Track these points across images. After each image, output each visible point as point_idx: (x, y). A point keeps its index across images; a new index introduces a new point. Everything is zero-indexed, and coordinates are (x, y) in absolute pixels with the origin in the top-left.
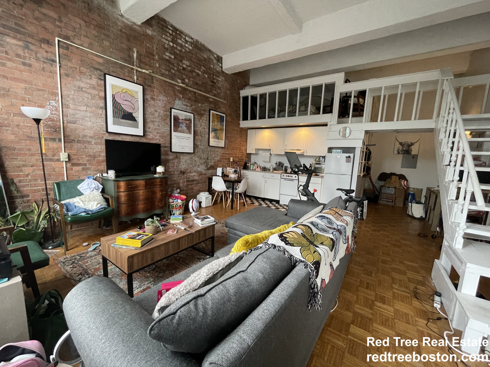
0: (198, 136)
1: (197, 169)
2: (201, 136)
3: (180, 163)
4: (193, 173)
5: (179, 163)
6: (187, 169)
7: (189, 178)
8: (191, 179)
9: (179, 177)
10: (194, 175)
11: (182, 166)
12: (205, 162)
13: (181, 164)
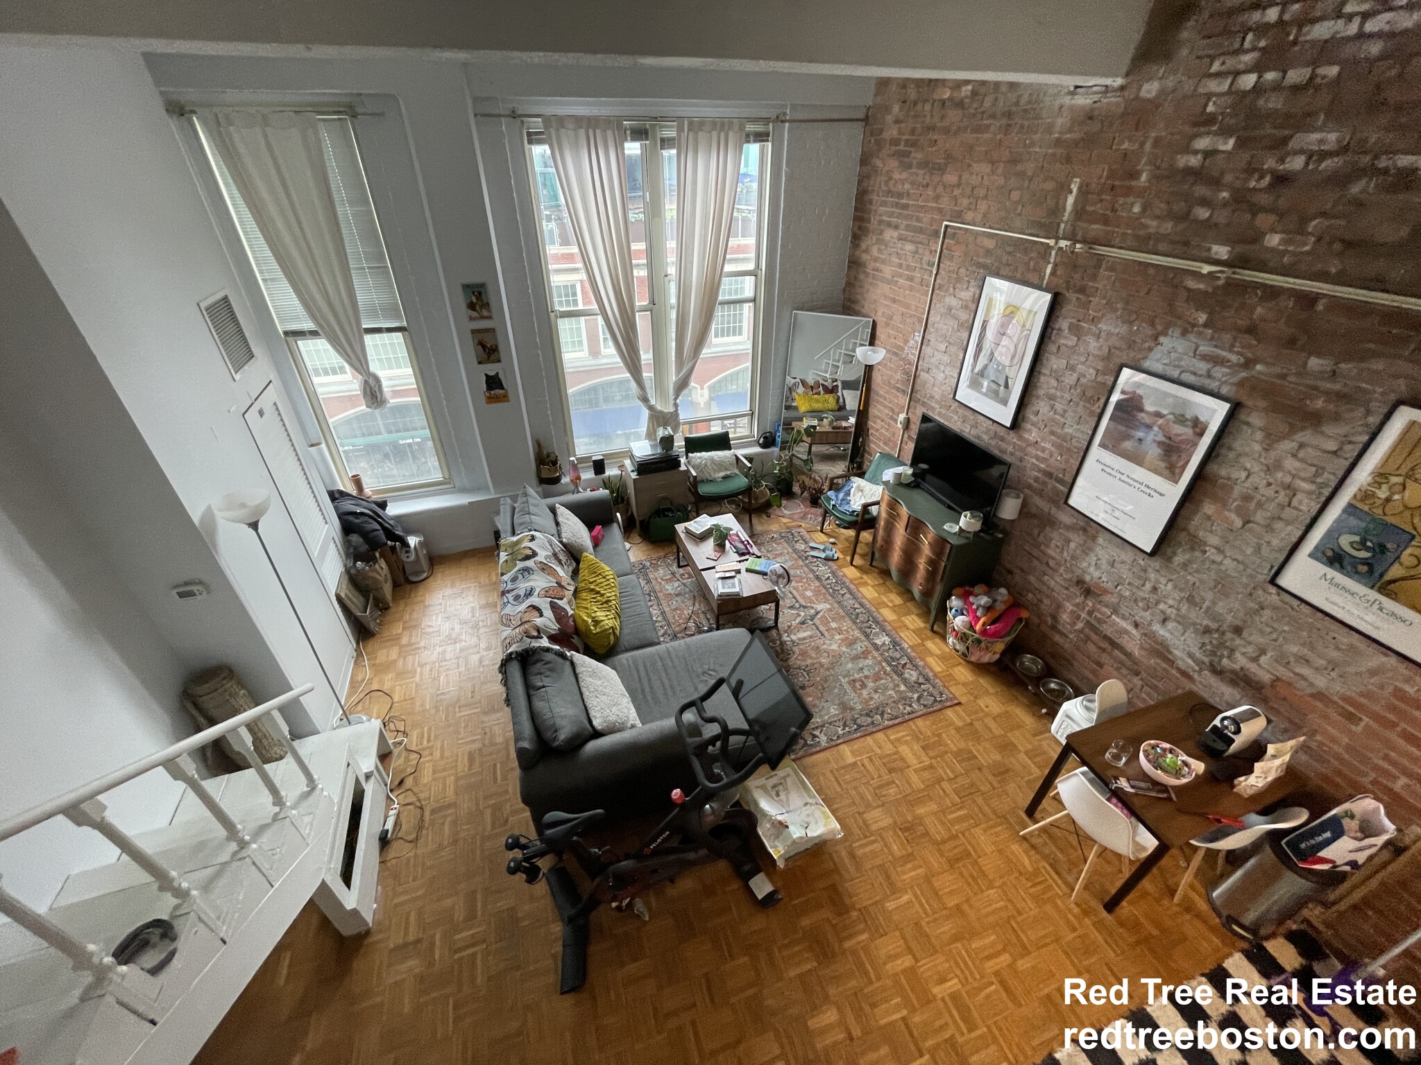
0: (1225, 505)
1: (1150, 624)
2: (1239, 515)
3: (1087, 554)
4: (1124, 618)
5: (1087, 550)
6: (1106, 591)
7: (1099, 621)
8: (1108, 630)
9: (1067, 589)
10: (1127, 632)
11: (1092, 569)
12: (1207, 631)
13: (1092, 558)
